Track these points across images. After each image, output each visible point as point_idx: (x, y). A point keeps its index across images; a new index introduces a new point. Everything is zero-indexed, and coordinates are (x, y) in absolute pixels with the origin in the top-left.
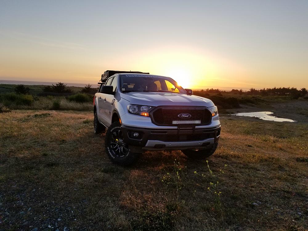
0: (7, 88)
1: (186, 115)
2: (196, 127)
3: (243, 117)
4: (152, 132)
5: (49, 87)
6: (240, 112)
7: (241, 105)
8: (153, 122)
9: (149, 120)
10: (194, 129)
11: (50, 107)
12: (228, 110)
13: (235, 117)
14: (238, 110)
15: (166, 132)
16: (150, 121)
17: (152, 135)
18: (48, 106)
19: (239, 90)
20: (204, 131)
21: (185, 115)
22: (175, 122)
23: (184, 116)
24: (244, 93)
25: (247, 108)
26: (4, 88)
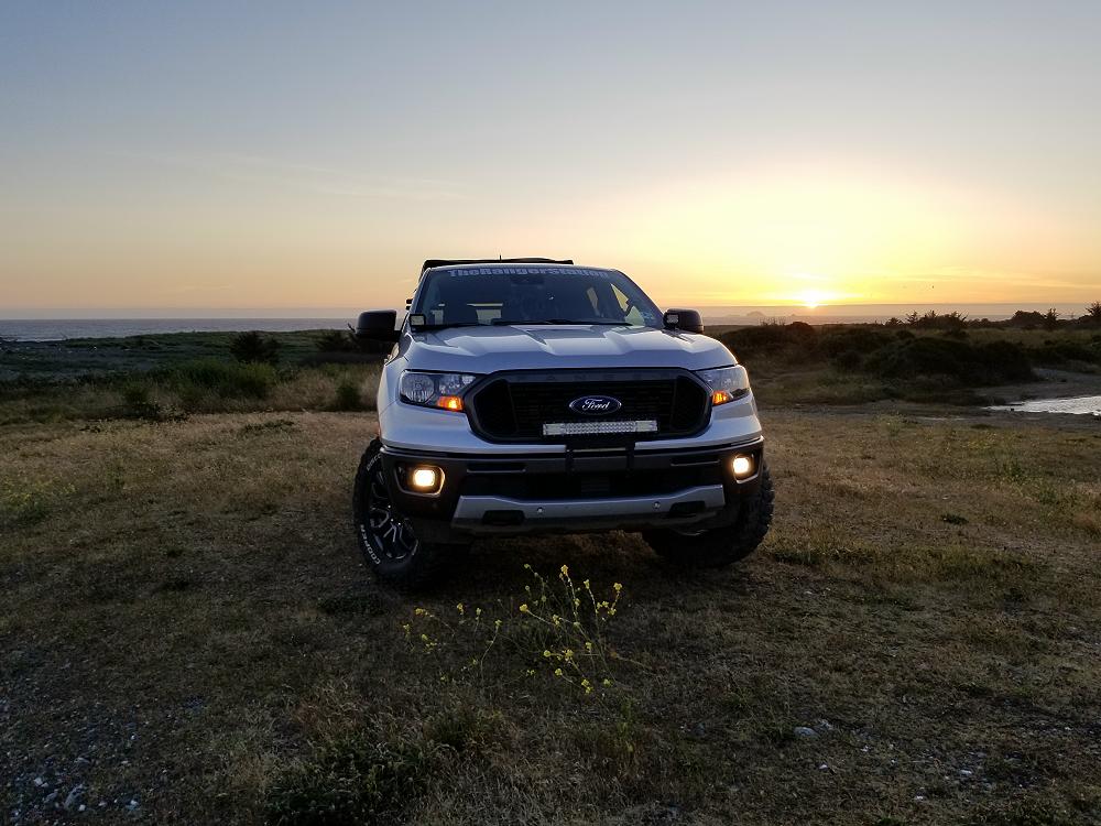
0: (207, 346)
1: (600, 403)
2: (639, 445)
3: (1044, 417)
4: (471, 466)
5: (338, 333)
6: (1033, 398)
7: (1039, 371)
8: (475, 431)
9: (464, 423)
10: (631, 452)
11: (327, 400)
12: (983, 393)
13: (1009, 418)
14: (1029, 388)
15: (521, 466)
16: (467, 426)
17: (470, 475)
18: (321, 398)
19: (1044, 312)
20: (675, 460)
21: (597, 403)
22: (553, 429)
23: (591, 404)
24: (1063, 323)
25: (1064, 381)
26: (199, 344)
